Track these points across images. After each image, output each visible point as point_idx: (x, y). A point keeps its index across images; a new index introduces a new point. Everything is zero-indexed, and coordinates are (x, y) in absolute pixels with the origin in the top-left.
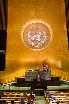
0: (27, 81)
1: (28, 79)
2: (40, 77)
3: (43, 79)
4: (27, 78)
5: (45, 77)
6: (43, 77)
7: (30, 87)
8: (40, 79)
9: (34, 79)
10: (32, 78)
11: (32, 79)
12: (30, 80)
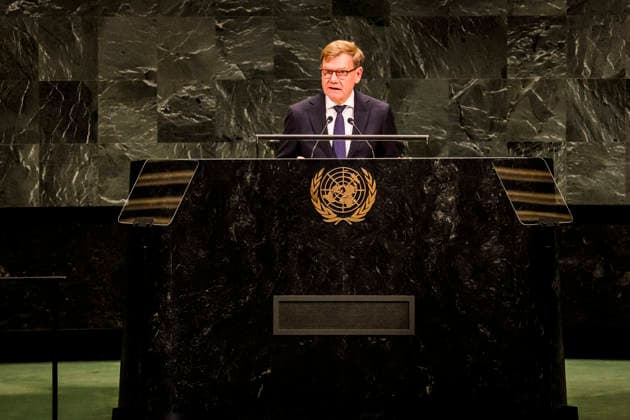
0: (33, 197)
1: (54, 164)
2: (388, 123)
3: (472, 172)
4: (27, 123)
5: (519, 118)
6: (461, 123)
7: (107, 375)
8: (376, 156)
9: (223, 153)
10: (167, 133)
11: (171, 152)
12: (117, 196)
